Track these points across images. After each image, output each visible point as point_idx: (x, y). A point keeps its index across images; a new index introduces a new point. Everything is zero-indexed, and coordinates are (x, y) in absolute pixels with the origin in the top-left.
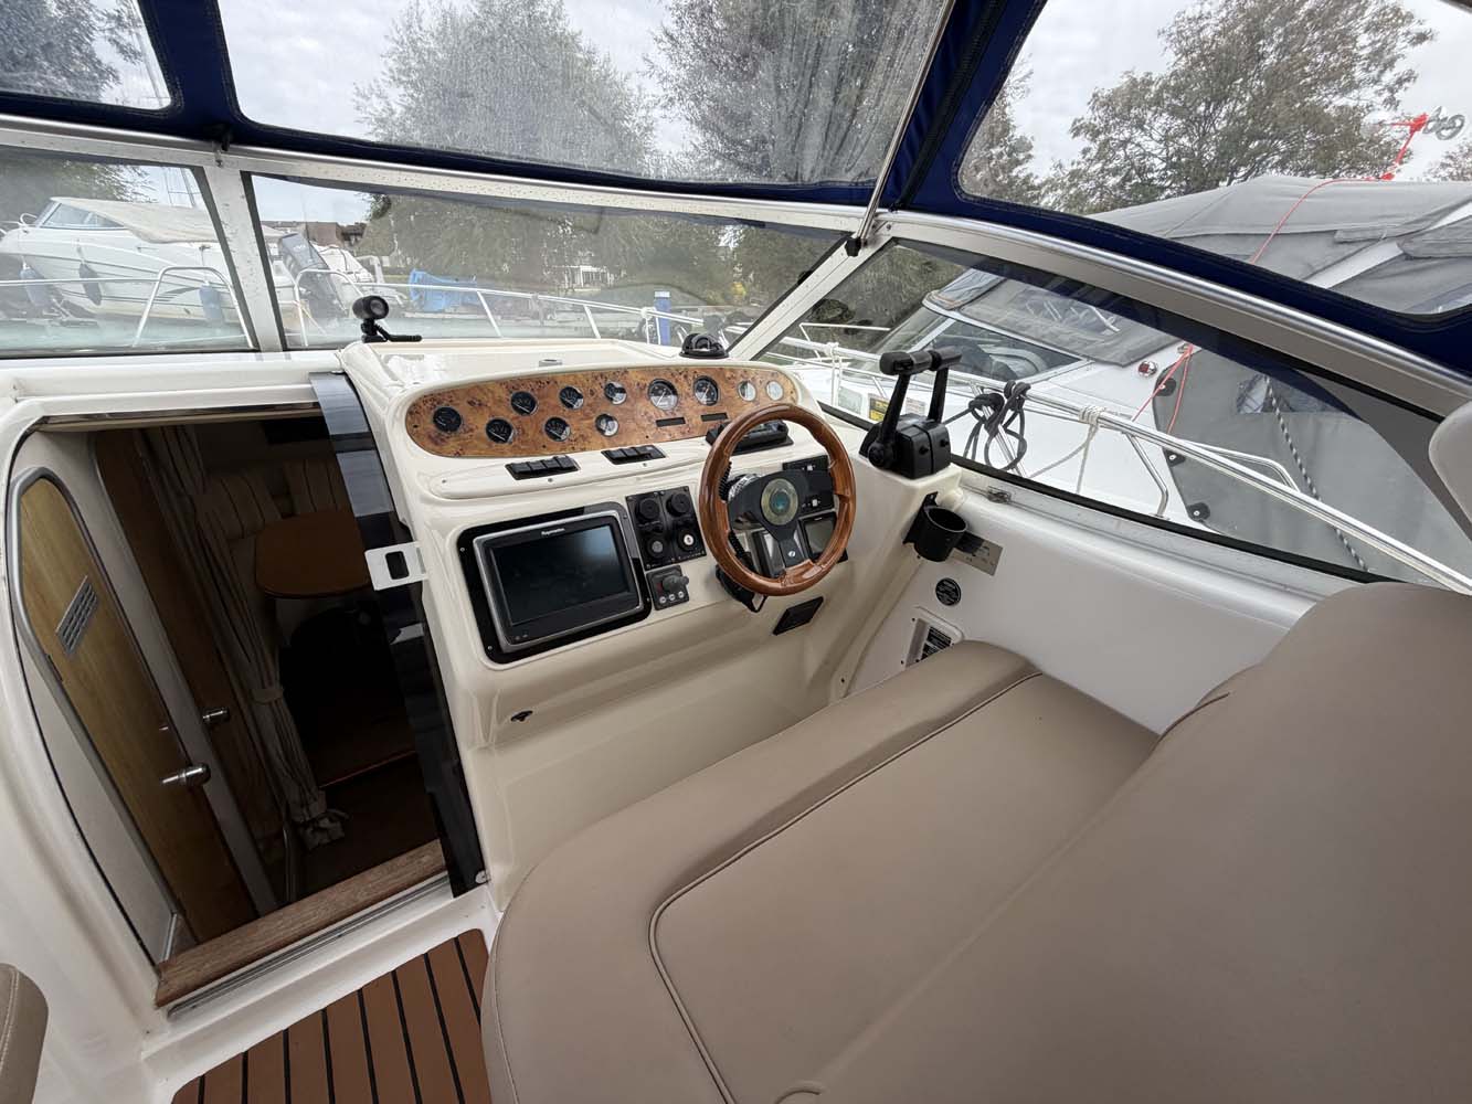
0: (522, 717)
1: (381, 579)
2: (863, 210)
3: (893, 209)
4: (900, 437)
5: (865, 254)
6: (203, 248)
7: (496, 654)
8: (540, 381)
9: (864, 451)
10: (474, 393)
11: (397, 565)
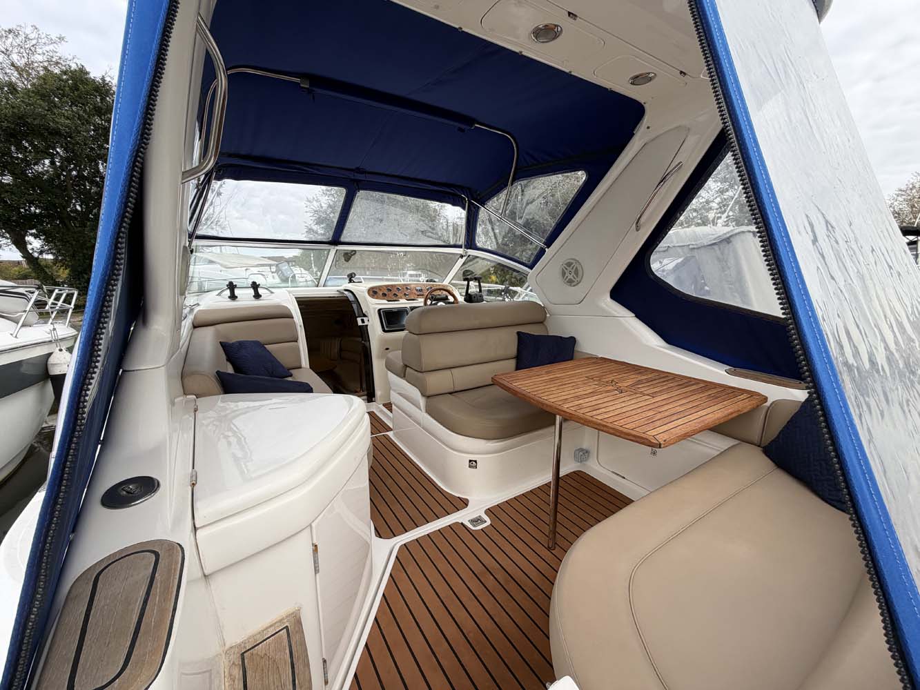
0: (387, 349)
1: (360, 323)
2: (462, 249)
3: (467, 249)
4: (469, 295)
5: (464, 258)
6: (247, 269)
7: (384, 331)
8: (392, 286)
9: (465, 300)
10: (380, 288)
11: (363, 321)
